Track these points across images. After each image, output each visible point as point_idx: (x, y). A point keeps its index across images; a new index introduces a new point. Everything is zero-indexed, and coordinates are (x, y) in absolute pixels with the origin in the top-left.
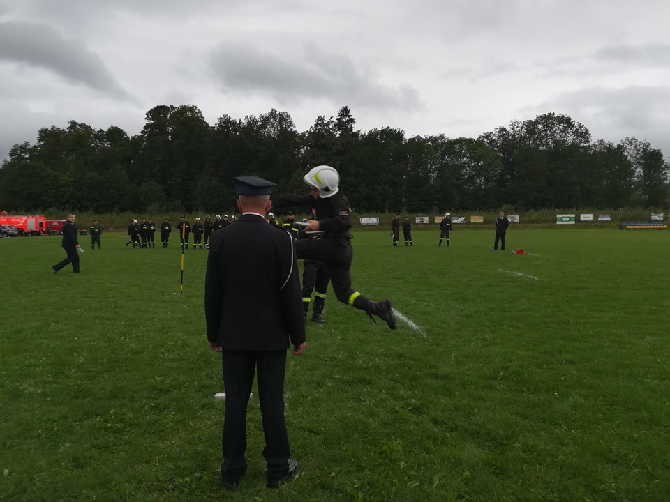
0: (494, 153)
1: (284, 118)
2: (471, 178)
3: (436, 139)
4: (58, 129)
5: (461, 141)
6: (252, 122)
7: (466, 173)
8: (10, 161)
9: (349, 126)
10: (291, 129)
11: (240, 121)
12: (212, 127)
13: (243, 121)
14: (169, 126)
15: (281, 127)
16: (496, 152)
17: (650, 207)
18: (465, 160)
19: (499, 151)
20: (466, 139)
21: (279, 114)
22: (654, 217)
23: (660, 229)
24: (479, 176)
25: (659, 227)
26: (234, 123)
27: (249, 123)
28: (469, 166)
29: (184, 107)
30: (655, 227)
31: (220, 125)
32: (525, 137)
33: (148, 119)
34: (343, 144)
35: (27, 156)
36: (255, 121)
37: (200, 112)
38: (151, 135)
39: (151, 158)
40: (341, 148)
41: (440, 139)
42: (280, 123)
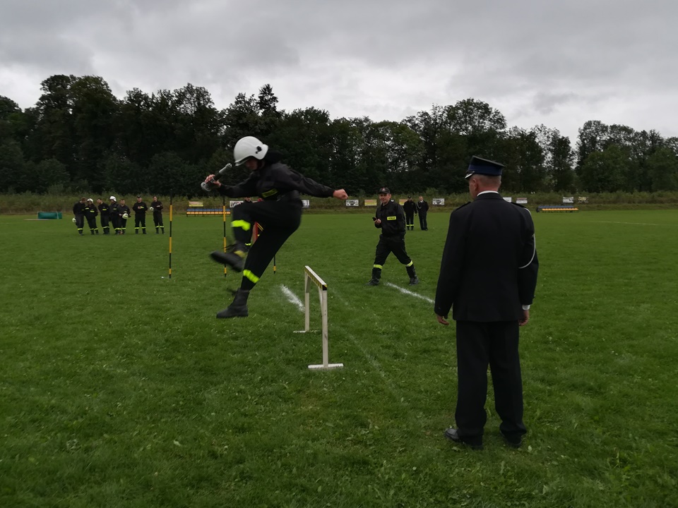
0: (417, 137)
1: (201, 94)
2: (395, 162)
3: (361, 122)
5: (385, 124)
6: (166, 97)
7: (390, 156)
9: (272, 105)
10: (210, 106)
11: (153, 95)
12: (120, 101)
13: (156, 96)
14: (70, 98)
15: (199, 104)
17: (560, 191)
18: (389, 143)
19: (422, 135)
20: (390, 123)
21: (196, 89)
22: (566, 200)
23: (571, 211)
24: (403, 159)
25: (570, 209)
26: (146, 98)
27: (162, 97)
28: (393, 150)
29: (87, 78)
30: (567, 209)
31: (130, 99)
32: (446, 122)
33: (45, 90)
34: (266, 124)
36: (169, 96)
37: (106, 84)
38: (48, 107)
39: (50, 133)
40: (264, 127)
41: (364, 121)
42: (198, 98)
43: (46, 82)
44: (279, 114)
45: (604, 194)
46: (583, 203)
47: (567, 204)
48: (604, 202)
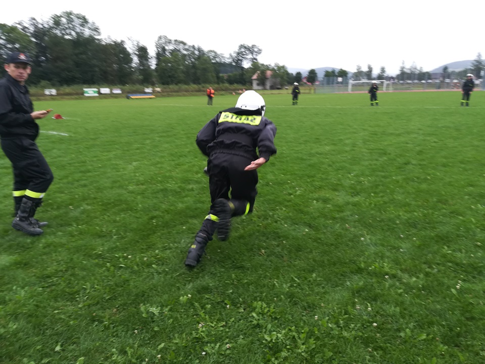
0: (27, 38)
7: (4, 53)
17: (143, 84)
19: (32, 36)
25: (150, 97)
28: (6, 47)
45: (171, 86)
46: (159, 92)
47: (149, 93)
48: (171, 92)
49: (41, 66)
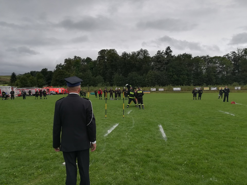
0: (230, 62)
1: (145, 52)
2: (220, 72)
3: (205, 57)
4: (70, 59)
5: (216, 58)
6: (134, 54)
7: (218, 70)
8: (56, 70)
9: (170, 54)
10: (148, 56)
11: (130, 53)
12: (120, 56)
13: (131, 53)
14: (106, 56)
15: (144, 55)
16: (231, 61)
18: (218, 65)
19: (232, 61)
20: (218, 57)
21: (144, 50)
24: (224, 71)
26: (127, 55)
27: (133, 54)
28: (219, 67)
29: (111, 50)
31: (123, 55)
32: (244, 55)
33: (99, 54)
34: (167, 60)
35: (61, 68)
36: (135, 53)
37: (116, 51)
38: (100, 60)
39: (100, 68)
40: (167, 62)
41: (207, 57)
42: (144, 53)
43: (100, 52)
44: (172, 57)
49: (235, 75)
